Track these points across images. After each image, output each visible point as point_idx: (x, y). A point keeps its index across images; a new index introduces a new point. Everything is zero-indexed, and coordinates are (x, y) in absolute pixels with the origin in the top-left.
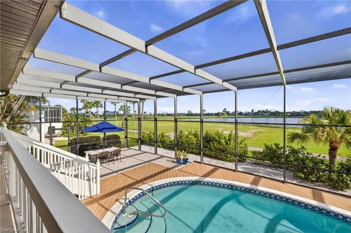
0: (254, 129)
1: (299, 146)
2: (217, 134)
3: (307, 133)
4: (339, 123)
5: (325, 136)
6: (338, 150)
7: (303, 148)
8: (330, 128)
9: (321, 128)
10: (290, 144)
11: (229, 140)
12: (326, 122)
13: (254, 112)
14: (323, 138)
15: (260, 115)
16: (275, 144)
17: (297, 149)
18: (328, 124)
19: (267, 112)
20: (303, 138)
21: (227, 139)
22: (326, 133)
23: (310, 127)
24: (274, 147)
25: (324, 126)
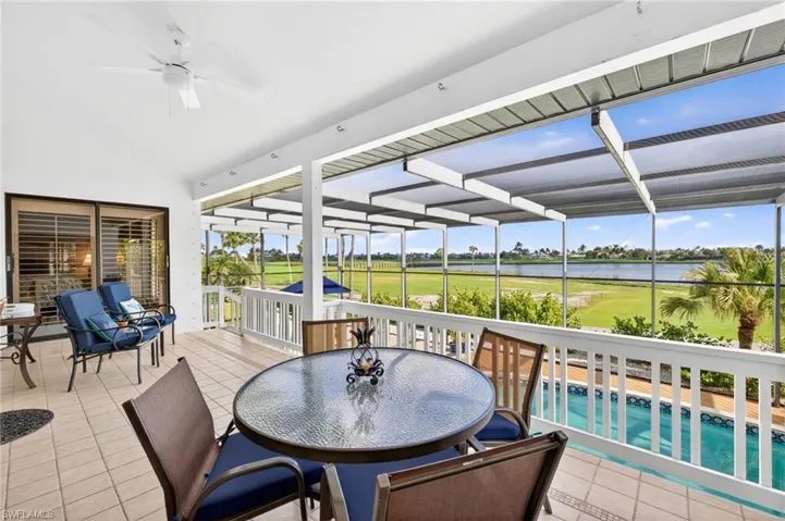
0: (589, 291)
1: (684, 323)
2: (521, 299)
3: (699, 296)
4: (756, 278)
5: (730, 301)
6: (756, 328)
7: (691, 325)
8: (739, 289)
9: (722, 288)
10: (666, 319)
11: (544, 310)
12: (733, 276)
13: (586, 250)
14: (727, 306)
15: (600, 257)
16: (636, 318)
17: (679, 327)
18: (735, 281)
19: (616, 250)
20: (690, 307)
21: (539, 308)
22: (731, 296)
23: (703, 286)
24: (635, 325)
25: (727, 284)
